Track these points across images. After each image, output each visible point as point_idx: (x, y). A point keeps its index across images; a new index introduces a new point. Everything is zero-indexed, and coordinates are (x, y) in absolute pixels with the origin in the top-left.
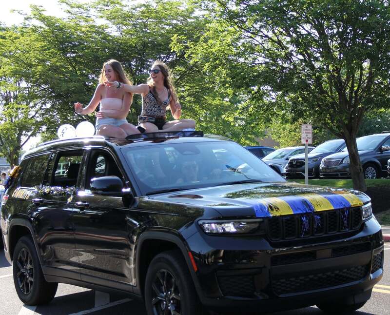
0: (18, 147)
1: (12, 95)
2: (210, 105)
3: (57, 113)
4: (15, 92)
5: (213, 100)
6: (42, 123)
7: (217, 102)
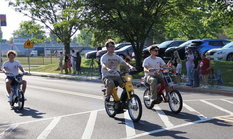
0: (70, 36)
1: (67, 4)
2: (190, 12)
3: (94, 15)
4: (69, 2)
5: (191, 9)
6: (85, 22)
7: (194, 10)
